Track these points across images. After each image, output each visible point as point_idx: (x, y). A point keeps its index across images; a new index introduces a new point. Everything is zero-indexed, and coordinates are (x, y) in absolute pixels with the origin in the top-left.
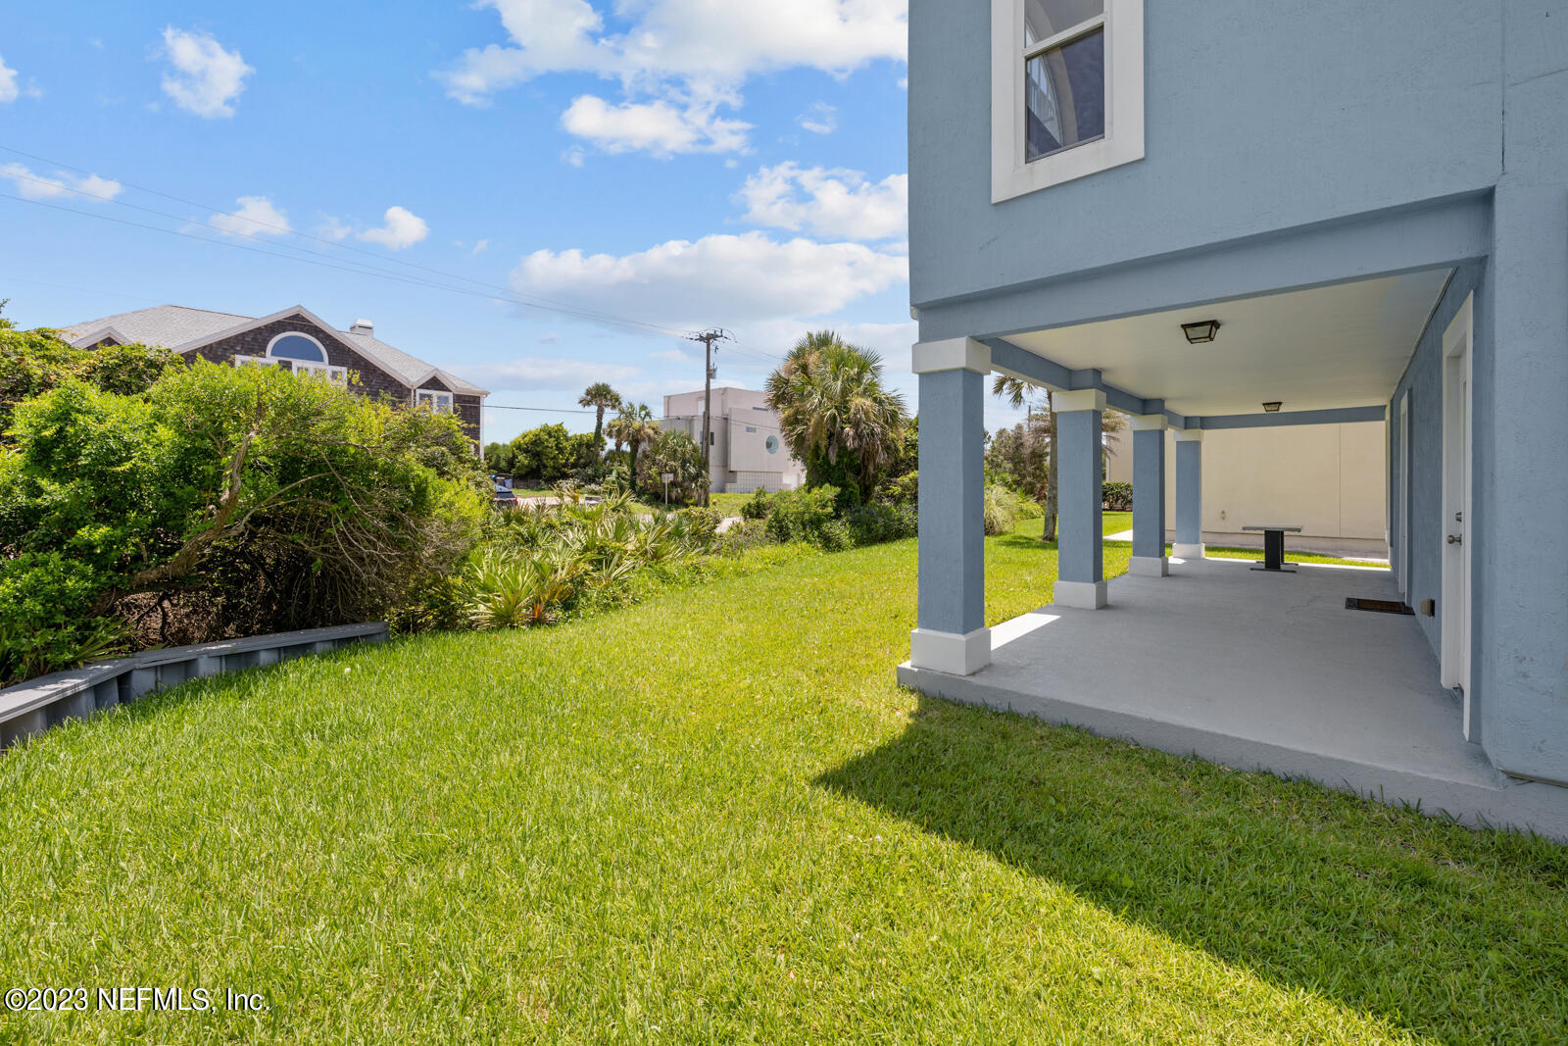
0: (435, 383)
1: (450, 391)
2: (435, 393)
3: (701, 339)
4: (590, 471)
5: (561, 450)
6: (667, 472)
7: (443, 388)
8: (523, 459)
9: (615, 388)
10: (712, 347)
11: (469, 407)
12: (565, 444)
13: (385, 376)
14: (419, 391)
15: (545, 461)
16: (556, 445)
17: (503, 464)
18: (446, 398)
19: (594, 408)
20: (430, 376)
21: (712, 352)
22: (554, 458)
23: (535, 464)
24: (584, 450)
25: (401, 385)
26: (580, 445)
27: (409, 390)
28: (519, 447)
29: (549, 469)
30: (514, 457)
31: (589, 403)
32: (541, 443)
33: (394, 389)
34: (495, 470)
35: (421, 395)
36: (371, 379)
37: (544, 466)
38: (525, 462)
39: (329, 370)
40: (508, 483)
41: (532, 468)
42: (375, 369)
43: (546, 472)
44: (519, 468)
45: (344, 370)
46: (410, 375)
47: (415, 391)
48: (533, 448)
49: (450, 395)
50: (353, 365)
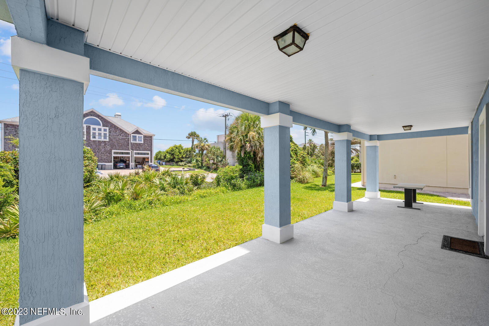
0: (137, 132)
1: (142, 134)
2: (137, 135)
3: (223, 116)
4: (189, 160)
5: (180, 153)
6: (212, 160)
7: (140, 133)
8: (168, 156)
9: (197, 133)
10: (227, 119)
11: (149, 139)
12: (182, 151)
13: (121, 130)
14: (132, 135)
15: (175, 156)
16: (179, 151)
17: (162, 157)
19: (191, 139)
20: (136, 130)
21: (227, 121)
22: (178, 155)
23: (172, 157)
24: (188, 153)
25: (126, 133)
26: (187, 151)
27: (129, 134)
28: (167, 152)
29: (176, 159)
30: (166, 155)
31: (189, 138)
32: (174, 151)
33: (124, 134)
34: (160, 159)
35: (133, 136)
36: (117, 131)
37: (175, 158)
38: (169, 157)
39: (103, 128)
40: (164, 163)
41: (171, 159)
42: (118, 128)
43: (176, 160)
44: (167, 159)
45: (107, 128)
46: (129, 130)
47: (131, 134)
48: (171, 152)
49: (142, 136)
50: (111, 127)
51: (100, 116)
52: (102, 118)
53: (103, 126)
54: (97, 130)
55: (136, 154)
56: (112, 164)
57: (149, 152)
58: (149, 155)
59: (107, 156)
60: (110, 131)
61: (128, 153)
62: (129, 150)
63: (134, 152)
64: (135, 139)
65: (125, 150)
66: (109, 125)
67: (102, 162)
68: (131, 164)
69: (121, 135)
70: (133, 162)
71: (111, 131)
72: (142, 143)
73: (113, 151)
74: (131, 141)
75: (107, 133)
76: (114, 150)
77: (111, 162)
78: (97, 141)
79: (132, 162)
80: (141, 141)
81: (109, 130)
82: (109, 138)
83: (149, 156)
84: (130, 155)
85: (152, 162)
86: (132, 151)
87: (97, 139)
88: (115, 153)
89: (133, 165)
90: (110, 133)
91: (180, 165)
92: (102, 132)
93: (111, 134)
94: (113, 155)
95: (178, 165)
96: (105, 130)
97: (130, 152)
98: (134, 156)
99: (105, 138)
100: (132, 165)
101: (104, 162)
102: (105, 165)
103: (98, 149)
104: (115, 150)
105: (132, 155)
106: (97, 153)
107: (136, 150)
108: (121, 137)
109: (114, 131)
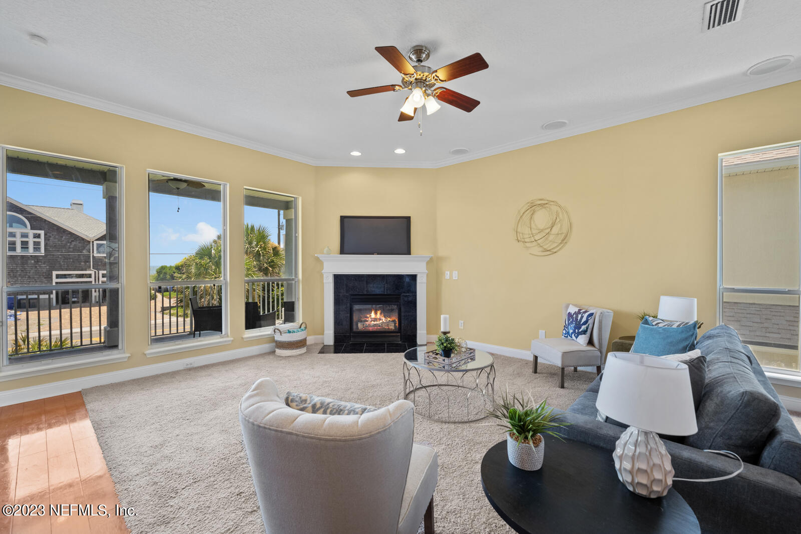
13: (72, 234)
14: (95, 243)
25: (83, 239)
27: (90, 242)
35: (97, 244)
36: (62, 237)
39: (31, 232)
42: (64, 231)
45: (42, 232)
46: (89, 233)
47: (93, 242)
50: (49, 229)
51: (25, 211)
52: (30, 214)
53: (32, 229)
54: (18, 235)
55: (104, 276)
56: (53, 297)
59: (42, 282)
60: (46, 236)
61: (89, 276)
62: (90, 270)
63: (101, 272)
64: (101, 249)
65: (82, 270)
66: (46, 227)
68: (94, 294)
69: (73, 243)
71: (50, 237)
73: (54, 273)
74: (93, 252)
75: (42, 240)
76: (56, 270)
77: (51, 293)
78: (19, 255)
79: (96, 291)
81: (45, 234)
82: (45, 249)
84: (92, 280)
86: (95, 272)
87: (19, 252)
88: (58, 276)
90: (49, 240)
92: (31, 240)
93: (51, 243)
94: (55, 280)
96: (37, 236)
97: (92, 272)
98: (102, 280)
99: (38, 249)
100: (95, 296)
101: (34, 293)
102: (38, 299)
103: (23, 271)
104: (58, 270)
105: (97, 277)
106: (19, 279)
107: (103, 270)
108: (71, 246)
109: (57, 237)
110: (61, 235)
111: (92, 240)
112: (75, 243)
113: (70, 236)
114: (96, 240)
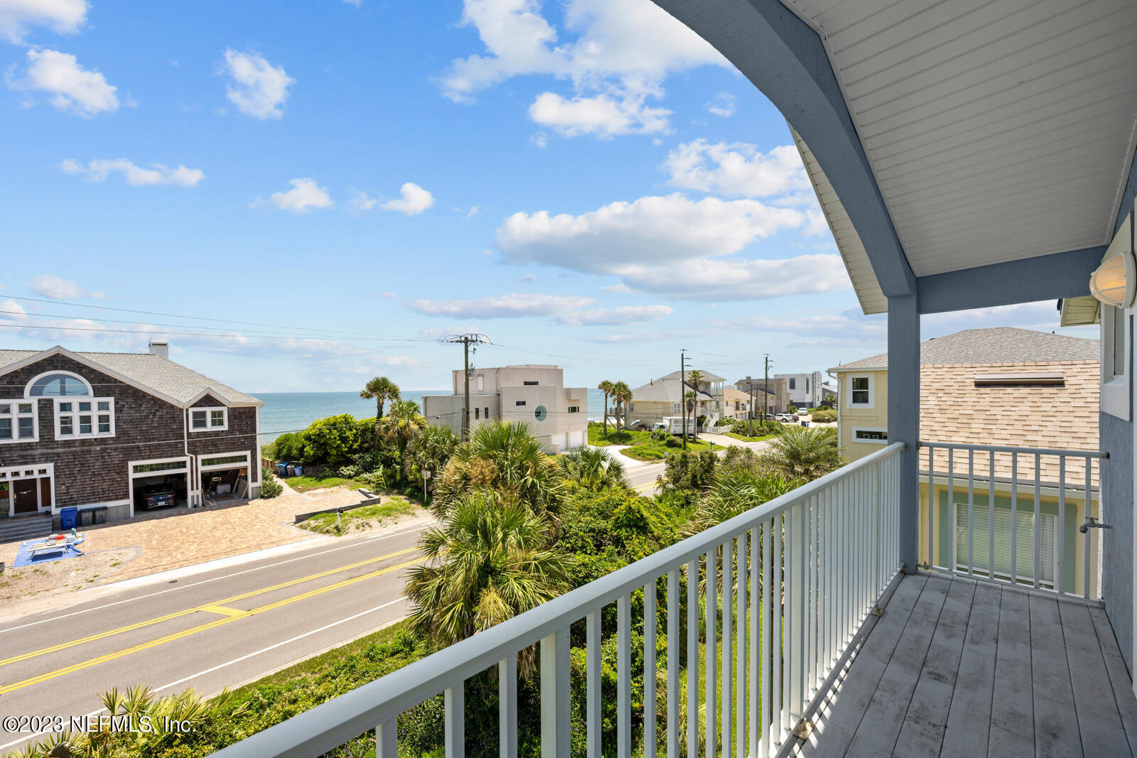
0: (208, 400)
1: (224, 405)
2: (208, 410)
3: (461, 341)
4: (368, 458)
5: (344, 439)
6: (427, 469)
7: (216, 403)
8: (309, 450)
9: (393, 380)
10: (471, 348)
11: (245, 417)
12: (348, 433)
13: (155, 400)
14: (191, 410)
15: (329, 451)
16: (340, 435)
17: (295, 452)
18: (221, 414)
19: (374, 400)
20: (204, 394)
21: (470, 354)
22: (338, 446)
23: (320, 453)
24: (367, 434)
25: (172, 406)
26: (363, 431)
27: (182, 410)
28: (308, 438)
29: (332, 457)
30: (304, 446)
31: (368, 397)
32: (326, 436)
33: (165, 411)
34: (288, 458)
35: (195, 413)
36: (141, 405)
37: (328, 454)
38: (312, 453)
39: (95, 402)
40: (298, 471)
41: (319, 457)
42: (144, 395)
43: (331, 460)
44: (307, 458)
45: (111, 400)
46: (182, 396)
47: (187, 410)
48: (317, 439)
49: (225, 410)
50: (121, 394)
51: (85, 367)
52: (92, 371)
53: (96, 395)
54: (76, 407)
55: (205, 462)
56: (130, 502)
57: (248, 453)
58: (246, 460)
59: (113, 480)
60: (118, 406)
61: (183, 465)
62: (185, 455)
63: (200, 457)
64: (200, 420)
65: (172, 456)
66: (117, 391)
67: (95, 502)
68: (190, 493)
69: (157, 413)
70: (197, 489)
71: (123, 406)
72: (223, 431)
73: (131, 464)
74: (188, 428)
75: (111, 413)
76: (133, 460)
77: (126, 496)
78: (77, 440)
79: (192, 489)
80: (221, 423)
81: (116, 403)
82: (117, 426)
83: (248, 464)
84: (187, 470)
85: (256, 481)
86: (191, 458)
87: (77, 435)
88: (136, 469)
89: (197, 496)
90: (121, 411)
91: (343, 476)
92: (95, 413)
93: (125, 416)
94: (132, 475)
95: (337, 476)
96: (103, 406)
97: (187, 459)
98: (202, 469)
99: (105, 428)
100: (193, 497)
101: (100, 500)
102: (105, 508)
103: (82, 464)
104: (137, 460)
105: (194, 466)
106: (78, 478)
107: (204, 454)
108: (155, 420)
109: (133, 406)
110: (140, 402)
111: (186, 408)
112: (160, 414)
113: (152, 402)
114: (192, 406)
